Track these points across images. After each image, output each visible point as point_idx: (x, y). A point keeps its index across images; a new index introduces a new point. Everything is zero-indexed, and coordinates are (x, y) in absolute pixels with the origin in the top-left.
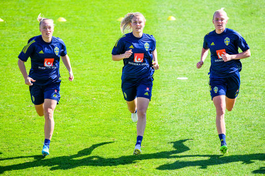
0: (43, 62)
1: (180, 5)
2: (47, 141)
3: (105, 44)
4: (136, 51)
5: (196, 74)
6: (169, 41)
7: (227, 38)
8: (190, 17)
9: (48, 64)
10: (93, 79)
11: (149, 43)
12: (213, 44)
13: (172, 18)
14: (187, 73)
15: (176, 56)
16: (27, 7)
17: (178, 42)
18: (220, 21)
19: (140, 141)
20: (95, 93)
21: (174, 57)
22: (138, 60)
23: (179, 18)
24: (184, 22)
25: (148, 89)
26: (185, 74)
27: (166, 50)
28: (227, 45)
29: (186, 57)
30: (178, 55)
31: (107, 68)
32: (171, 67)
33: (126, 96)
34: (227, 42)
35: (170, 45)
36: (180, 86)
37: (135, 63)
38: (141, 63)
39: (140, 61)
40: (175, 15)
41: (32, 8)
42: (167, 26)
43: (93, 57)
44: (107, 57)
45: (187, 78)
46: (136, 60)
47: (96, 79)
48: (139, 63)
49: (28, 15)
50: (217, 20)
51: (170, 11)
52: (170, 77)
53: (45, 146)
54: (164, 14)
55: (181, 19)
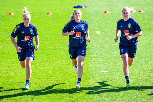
0: (24, 38)
1: (103, 24)
2: (28, 81)
3: (54, 50)
4: (76, 30)
5: (114, 69)
6: (96, 47)
7: (130, 24)
8: (109, 32)
9: (27, 39)
10: (46, 73)
11: (84, 26)
12: (122, 27)
13: (98, 32)
14: (108, 68)
15: (101, 57)
16: (3, 26)
17: (102, 48)
18: (126, 15)
19: (79, 81)
20: (47, 82)
21: (99, 57)
22: (78, 35)
23: (103, 32)
24: (106, 35)
25: (84, 51)
26: (106, 69)
27: (94, 53)
28: (130, 28)
29: (107, 58)
30: (102, 56)
31: (56, 65)
32: (97, 64)
33: (71, 56)
34: (130, 26)
35: (97, 50)
36: (103, 77)
37: (76, 37)
38: (80, 37)
39: (79, 36)
40: (100, 30)
41: (6, 26)
42: (95, 37)
43: (46, 58)
44: (55, 58)
45: (108, 72)
46: (77, 36)
47: (48, 73)
48: (78, 37)
49: (3, 31)
50: (125, 13)
51: (96, 28)
52: (96, 71)
53: (27, 84)
54: (93, 29)
55: (104, 33)
